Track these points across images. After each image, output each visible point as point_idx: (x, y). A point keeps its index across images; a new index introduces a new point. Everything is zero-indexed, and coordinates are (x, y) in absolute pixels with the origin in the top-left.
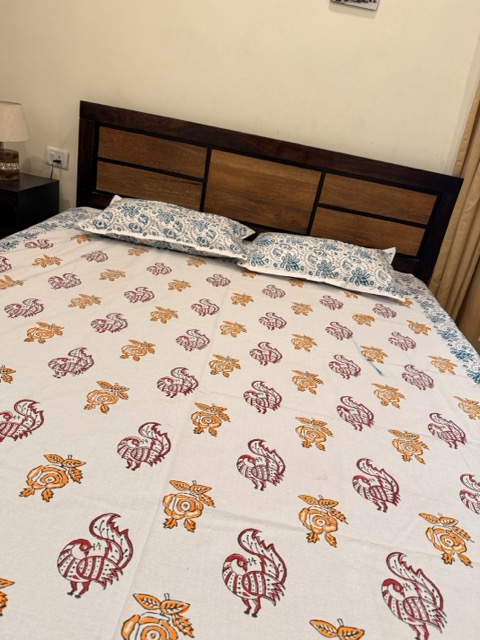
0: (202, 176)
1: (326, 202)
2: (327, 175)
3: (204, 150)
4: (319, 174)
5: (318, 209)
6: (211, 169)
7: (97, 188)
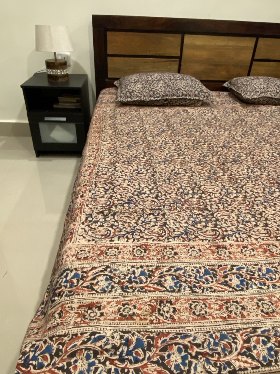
0: (179, 55)
1: (259, 58)
2: (260, 39)
3: (179, 36)
4: (254, 39)
5: (254, 63)
6: (184, 48)
7: (109, 77)
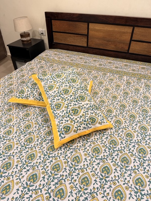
0: (86, 34)
1: (135, 39)
3: (87, 24)
4: (132, 28)
5: (132, 42)
7: (54, 42)
